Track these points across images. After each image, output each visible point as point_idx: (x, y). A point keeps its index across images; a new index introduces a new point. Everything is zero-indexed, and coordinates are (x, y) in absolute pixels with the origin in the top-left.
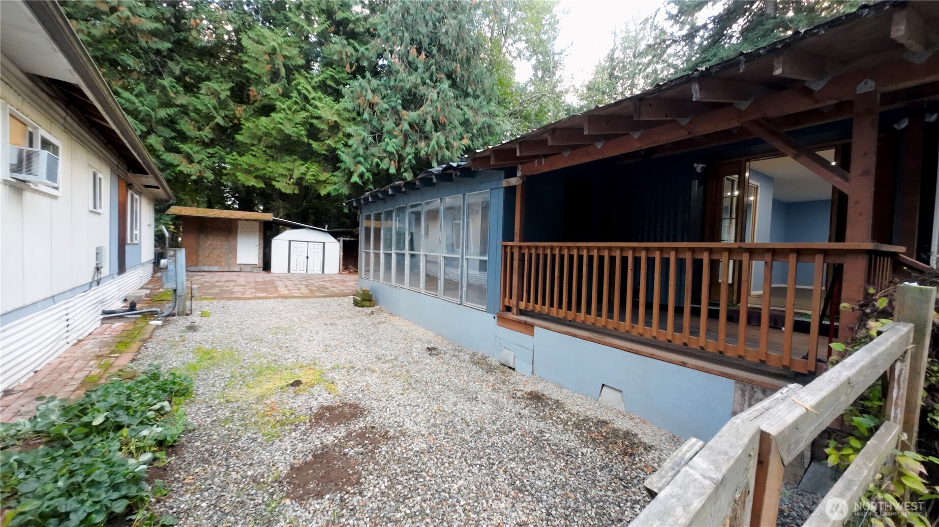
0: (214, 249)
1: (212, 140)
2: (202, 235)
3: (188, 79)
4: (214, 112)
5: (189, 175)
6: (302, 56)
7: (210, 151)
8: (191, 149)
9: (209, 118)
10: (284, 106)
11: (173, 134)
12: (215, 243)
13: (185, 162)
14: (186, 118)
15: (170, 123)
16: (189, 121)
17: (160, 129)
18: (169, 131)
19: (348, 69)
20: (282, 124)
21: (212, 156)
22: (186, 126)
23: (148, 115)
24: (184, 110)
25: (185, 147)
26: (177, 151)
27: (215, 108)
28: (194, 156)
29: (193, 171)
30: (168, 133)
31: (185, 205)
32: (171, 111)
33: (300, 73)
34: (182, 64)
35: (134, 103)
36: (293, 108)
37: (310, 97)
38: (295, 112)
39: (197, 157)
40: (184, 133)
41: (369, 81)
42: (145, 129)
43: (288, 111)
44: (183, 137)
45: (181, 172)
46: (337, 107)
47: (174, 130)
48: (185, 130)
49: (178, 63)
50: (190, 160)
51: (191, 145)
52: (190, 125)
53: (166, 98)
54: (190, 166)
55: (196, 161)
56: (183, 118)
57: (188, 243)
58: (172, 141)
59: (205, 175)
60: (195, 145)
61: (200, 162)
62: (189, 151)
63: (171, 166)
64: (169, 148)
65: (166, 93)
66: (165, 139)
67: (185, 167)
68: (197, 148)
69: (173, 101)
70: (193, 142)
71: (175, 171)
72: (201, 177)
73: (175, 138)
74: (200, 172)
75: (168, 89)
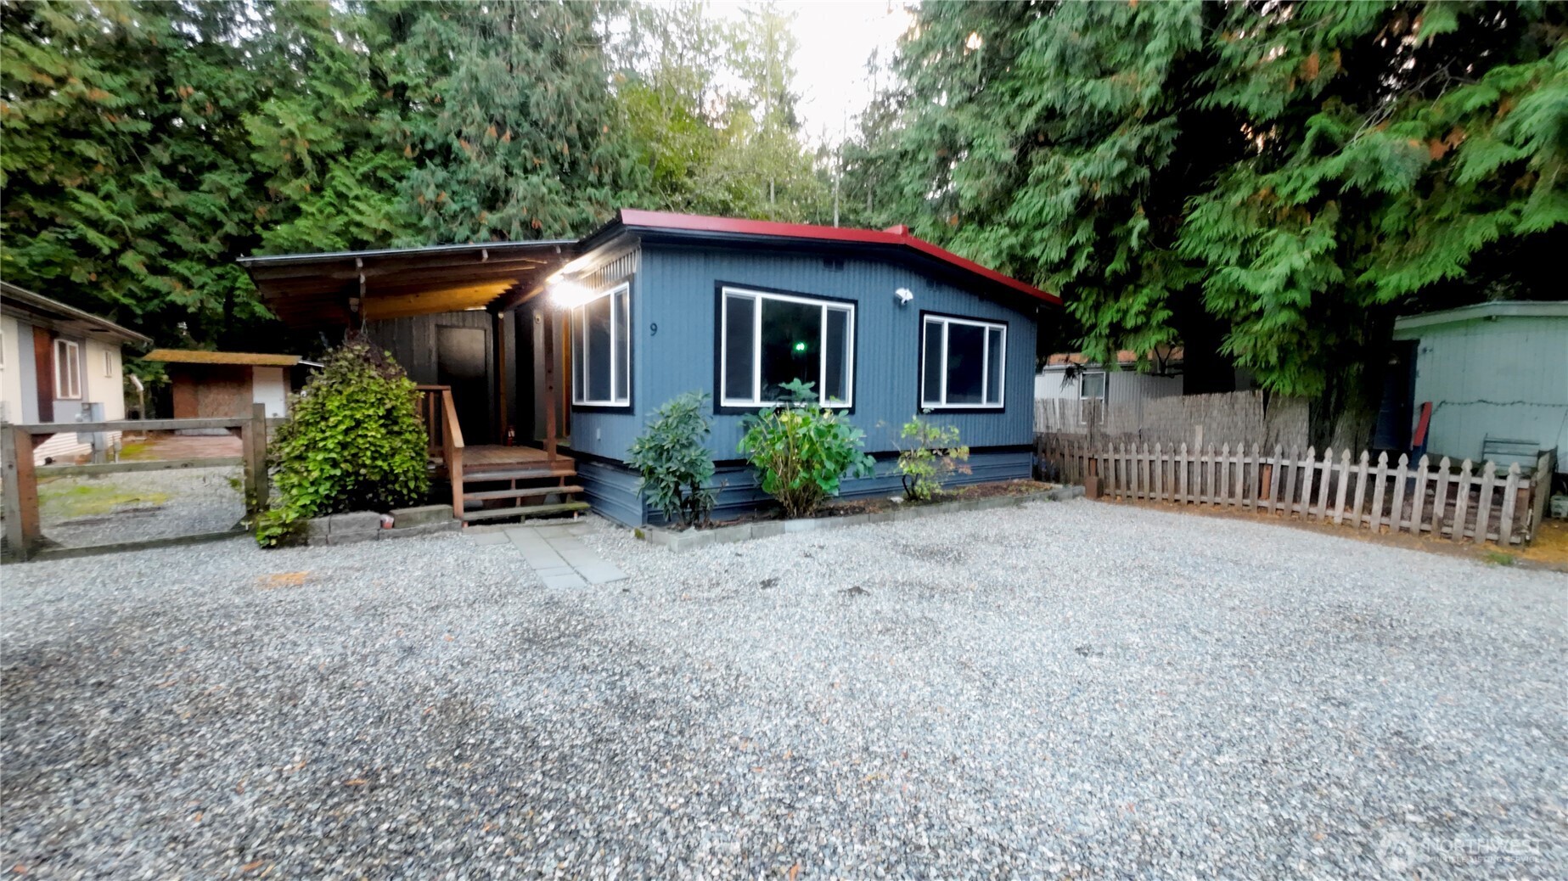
0: (220, 405)
1: (221, 255)
2: (201, 387)
3: (183, 169)
4: (221, 216)
5: (185, 307)
6: (340, 137)
7: (218, 270)
8: (189, 269)
9: (215, 224)
10: (312, 210)
11: (161, 249)
12: (220, 397)
13: (179, 287)
14: (182, 224)
15: (157, 233)
16: (187, 228)
17: (142, 243)
18: (155, 243)
19: (408, 152)
20: (309, 234)
21: (221, 277)
22: (181, 236)
23: (120, 226)
24: (180, 214)
25: (180, 268)
26: (163, 271)
27: (223, 210)
28: (192, 278)
29: (190, 301)
30: (153, 248)
31: (185, 347)
32: (155, 218)
33: (336, 161)
34: (173, 147)
35: (97, 210)
36: (326, 212)
37: (351, 195)
38: (329, 216)
39: (197, 281)
40: (179, 248)
41: (433, 173)
42: (116, 246)
43: (318, 216)
44: (176, 252)
46: (386, 208)
47: (163, 243)
48: (179, 241)
49: (167, 146)
50: (187, 283)
51: (187, 263)
52: (187, 234)
53: (148, 200)
54: (187, 293)
55: (196, 286)
56: (177, 225)
57: (181, 397)
58: (159, 259)
59: (210, 306)
60: (194, 264)
61: (202, 287)
62: (186, 273)
63: (156, 293)
64: (155, 269)
65: (147, 194)
66: (149, 256)
67: (179, 296)
68: (197, 267)
69: (159, 203)
70: (191, 260)
71: (163, 302)
72: (202, 308)
73: (163, 255)
74: (202, 301)
75: (150, 188)
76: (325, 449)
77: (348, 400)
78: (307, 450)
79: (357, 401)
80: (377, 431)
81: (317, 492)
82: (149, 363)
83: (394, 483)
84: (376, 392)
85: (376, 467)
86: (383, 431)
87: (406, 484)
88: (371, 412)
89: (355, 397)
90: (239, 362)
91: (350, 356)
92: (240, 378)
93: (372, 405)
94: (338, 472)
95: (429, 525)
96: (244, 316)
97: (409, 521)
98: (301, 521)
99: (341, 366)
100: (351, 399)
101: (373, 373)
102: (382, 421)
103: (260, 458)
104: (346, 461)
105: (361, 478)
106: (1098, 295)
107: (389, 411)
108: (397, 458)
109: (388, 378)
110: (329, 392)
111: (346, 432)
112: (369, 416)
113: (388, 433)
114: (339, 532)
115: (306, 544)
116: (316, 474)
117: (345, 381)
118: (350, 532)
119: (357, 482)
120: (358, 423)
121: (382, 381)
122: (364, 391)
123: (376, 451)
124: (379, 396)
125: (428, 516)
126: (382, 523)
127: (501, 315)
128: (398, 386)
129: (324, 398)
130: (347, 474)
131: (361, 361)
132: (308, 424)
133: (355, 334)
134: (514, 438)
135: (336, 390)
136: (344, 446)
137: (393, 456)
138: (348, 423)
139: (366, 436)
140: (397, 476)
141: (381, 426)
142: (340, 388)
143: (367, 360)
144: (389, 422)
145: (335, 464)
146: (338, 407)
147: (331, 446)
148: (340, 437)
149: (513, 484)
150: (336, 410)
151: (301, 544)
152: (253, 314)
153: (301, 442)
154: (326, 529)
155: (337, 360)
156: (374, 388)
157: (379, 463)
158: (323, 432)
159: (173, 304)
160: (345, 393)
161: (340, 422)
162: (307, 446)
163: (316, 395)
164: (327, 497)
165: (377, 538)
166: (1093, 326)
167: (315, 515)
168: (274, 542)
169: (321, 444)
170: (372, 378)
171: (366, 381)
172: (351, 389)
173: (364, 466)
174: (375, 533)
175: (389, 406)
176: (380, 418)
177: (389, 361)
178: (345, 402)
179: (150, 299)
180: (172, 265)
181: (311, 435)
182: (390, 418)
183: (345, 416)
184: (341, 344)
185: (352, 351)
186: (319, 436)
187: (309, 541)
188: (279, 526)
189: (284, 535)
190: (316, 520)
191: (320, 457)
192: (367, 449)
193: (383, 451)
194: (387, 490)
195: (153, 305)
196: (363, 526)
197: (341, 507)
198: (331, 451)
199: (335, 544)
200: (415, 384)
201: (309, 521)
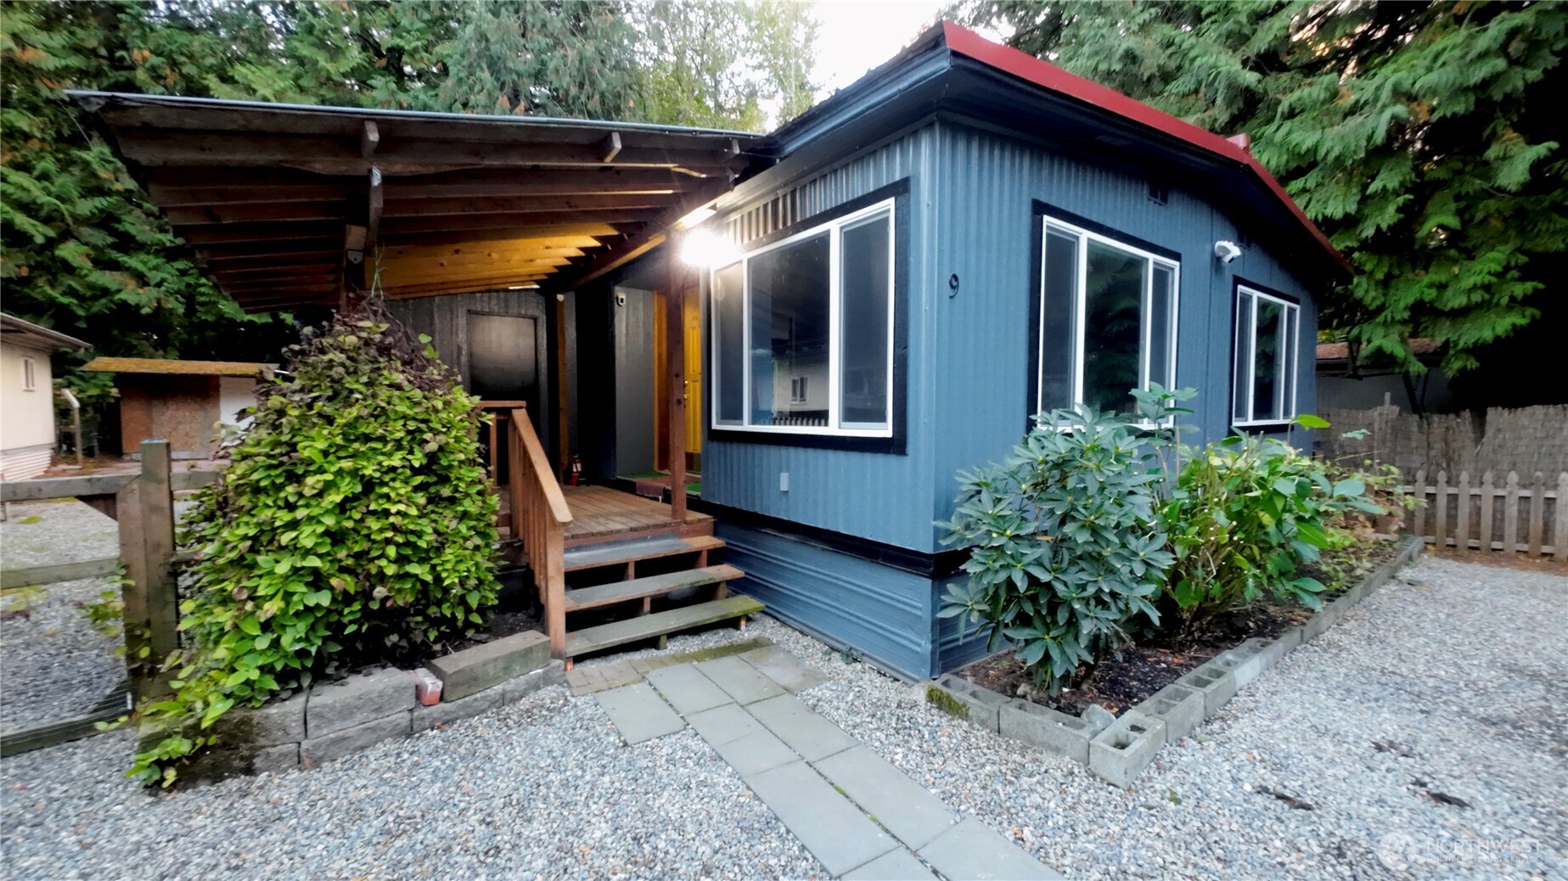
0: (180, 423)
2: (155, 402)
5: (138, 307)
7: (180, 264)
8: (145, 263)
11: (110, 240)
12: (180, 414)
13: (132, 284)
14: (138, 212)
15: (105, 221)
16: (144, 216)
17: (86, 232)
18: (103, 233)
22: (136, 225)
23: (58, 212)
25: (133, 262)
26: (114, 266)
28: (148, 274)
29: (144, 300)
30: (101, 238)
31: (140, 355)
32: (101, 202)
35: (29, 191)
39: (155, 277)
40: (133, 238)
42: (52, 234)
44: (128, 243)
45: (124, 303)
47: (113, 232)
48: (133, 230)
50: (141, 280)
51: (143, 256)
52: (144, 223)
53: (94, 182)
54: (141, 291)
55: (153, 282)
56: (130, 212)
57: (131, 416)
58: (108, 250)
59: (170, 306)
60: (151, 257)
61: (159, 285)
62: (141, 267)
63: (105, 292)
64: (102, 263)
65: (94, 175)
66: (95, 247)
67: (131, 294)
68: (154, 261)
69: (107, 185)
70: (148, 253)
71: (112, 301)
72: (159, 309)
73: (113, 246)
74: (159, 301)
75: (95, 166)
76: (294, 548)
77: (345, 435)
78: (253, 550)
79: (367, 438)
80: (410, 502)
81: (275, 644)
82: (95, 374)
83: (439, 603)
84: (405, 417)
85: (407, 575)
86: (421, 499)
87: (462, 601)
88: (396, 461)
89: (363, 430)
90: (201, 372)
91: (352, 340)
92: (204, 391)
93: (399, 445)
94: (324, 599)
95: (511, 684)
96: (210, 318)
97: (471, 680)
98: (239, 714)
99: (331, 364)
100: (352, 433)
101: (399, 378)
102: (418, 480)
103: (159, 558)
104: (343, 570)
105: (375, 606)
106: (1391, 266)
107: (432, 457)
108: (449, 554)
109: (429, 387)
110: (303, 418)
111: (342, 508)
112: (393, 469)
113: (430, 501)
114: (329, 733)
115: (250, 771)
116: (272, 608)
117: (340, 395)
118: (351, 728)
119: (366, 613)
120: (369, 485)
121: (418, 394)
122: (380, 414)
123: (408, 544)
124: (412, 425)
125: (509, 664)
126: (419, 691)
127: (560, 297)
128: (447, 404)
129: (295, 431)
130: (347, 598)
131: (373, 352)
132: (257, 490)
133: (361, 298)
134: (581, 474)
135: (320, 415)
136: (336, 537)
137: (439, 549)
138: (348, 487)
139: (386, 513)
140: (446, 590)
141: (416, 489)
142: (329, 410)
143: (384, 350)
144: (433, 479)
145: (317, 581)
146: (325, 453)
147: (307, 542)
148: (330, 521)
149: (631, 570)
150: (319, 459)
151: (235, 773)
152: (221, 315)
153: (242, 531)
154: (296, 730)
155: (322, 351)
156: (402, 408)
157: (414, 569)
158: (291, 507)
159: (124, 304)
160: (340, 421)
161: (329, 486)
162: (255, 538)
163: (276, 427)
164: (302, 654)
165: (409, 732)
166: (1381, 309)
167: (273, 696)
168: (171, 775)
169: (285, 538)
170: (399, 387)
171: (383, 393)
172: (354, 412)
173: (382, 577)
174: (402, 718)
175: (432, 447)
176: (416, 472)
177: (425, 353)
178: (339, 440)
179: (94, 298)
180: (123, 258)
181: (266, 514)
182: (434, 471)
183: (340, 473)
184: (330, 318)
185: (354, 330)
186: (284, 516)
187: (258, 762)
188: (185, 735)
189: (194, 757)
190: (274, 710)
191: (283, 568)
192: (388, 541)
193: (422, 544)
194: (427, 618)
195: (99, 306)
196: (378, 710)
197: (330, 671)
198: (307, 552)
199: (317, 763)
200: (476, 399)
201: (257, 715)
